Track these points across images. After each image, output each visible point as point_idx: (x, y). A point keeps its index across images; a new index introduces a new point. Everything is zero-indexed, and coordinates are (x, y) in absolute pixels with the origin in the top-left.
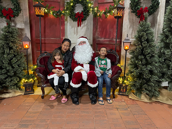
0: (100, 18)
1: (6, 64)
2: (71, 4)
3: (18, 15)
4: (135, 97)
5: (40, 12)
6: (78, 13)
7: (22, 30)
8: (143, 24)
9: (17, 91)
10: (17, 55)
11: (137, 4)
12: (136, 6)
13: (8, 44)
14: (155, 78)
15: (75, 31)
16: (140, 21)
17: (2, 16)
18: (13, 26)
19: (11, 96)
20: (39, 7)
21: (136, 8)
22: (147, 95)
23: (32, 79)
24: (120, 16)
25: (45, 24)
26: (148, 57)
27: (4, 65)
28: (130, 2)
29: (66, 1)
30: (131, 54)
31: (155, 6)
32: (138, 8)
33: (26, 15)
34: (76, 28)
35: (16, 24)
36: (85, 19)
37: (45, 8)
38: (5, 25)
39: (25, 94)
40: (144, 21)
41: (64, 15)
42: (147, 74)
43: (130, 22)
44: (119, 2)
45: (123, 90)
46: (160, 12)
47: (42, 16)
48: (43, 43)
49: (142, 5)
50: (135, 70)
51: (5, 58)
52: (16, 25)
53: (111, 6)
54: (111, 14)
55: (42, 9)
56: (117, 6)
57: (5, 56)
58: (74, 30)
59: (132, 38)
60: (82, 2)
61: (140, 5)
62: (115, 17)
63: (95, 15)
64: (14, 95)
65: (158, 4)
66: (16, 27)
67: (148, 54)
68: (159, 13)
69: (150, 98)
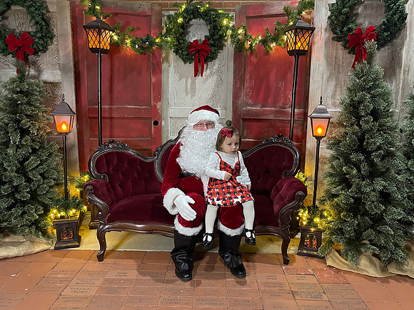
0: (252, 53)
1: (12, 171)
2: (179, 21)
3: (45, 50)
4: (343, 263)
5: (100, 42)
6: (196, 41)
7: (54, 85)
8: (362, 71)
9: (38, 240)
10: (40, 149)
11: (348, 18)
12: (344, 23)
13: (18, 121)
14: (397, 213)
15: (189, 87)
16: (354, 64)
17: (5, 52)
18: (34, 77)
19: (22, 253)
20: (97, 30)
21: (345, 29)
22: (374, 258)
23: (74, 211)
24: (302, 49)
25: (112, 69)
26: (377, 157)
27: (7, 173)
28: (329, 14)
29: (166, 13)
30: (331, 149)
31: (396, 24)
32: (350, 30)
33: (66, 48)
34: (190, 79)
35: (39, 71)
36: (213, 58)
37: (111, 32)
38: (13, 73)
39: (56, 248)
40: (365, 62)
41: (160, 47)
42: (373, 202)
43: (329, 64)
44: (300, 13)
45: (311, 242)
46: (408, 38)
47: (104, 51)
48: (105, 118)
49: (360, 21)
51: (9, 157)
52: (39, 75)
53: (279, 24)
54: (280, 45)
55: (104, 35)
56: (295, 24)
57: (10, 151)
58: (186, 84)
59: (334, 105)
60: (206, 15)
61: (354, 21)
62: (291, 53)
63: (239, 47)
64: (30, 251)
65: (403, 17)
66: (40, 79)
67: (376, 150)
68: (407, 42)
69: (383, 265)
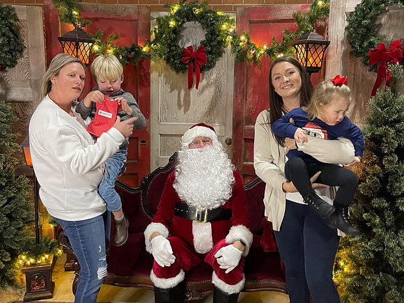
0: (255, 64)
3: (13, 66)
6: (190, 48)
7: (25, 104)
8: (385, 100)
10: (6, 186)
11: (369, 30)
12: (365, 37)
15: (182, 99)
20: (74, 43)
21: (366, 44)
23: (47, 256)
24: (314, 65)
28: (347, 24)
32: (371, 44)
33: (39, 61)
34: (183, 90)
35: (7, 89)
36: (210, 67)
37: (91, 44)
39: (25, 300)
40: (389, 89)
42: (398, 257)
49: (383, 32)
50: (361, 240)
52: (7, 93)
53: (287, 32)
55: (82, 48)
61: (376, 33)
63: (241, 57)
66: (9, 97)
